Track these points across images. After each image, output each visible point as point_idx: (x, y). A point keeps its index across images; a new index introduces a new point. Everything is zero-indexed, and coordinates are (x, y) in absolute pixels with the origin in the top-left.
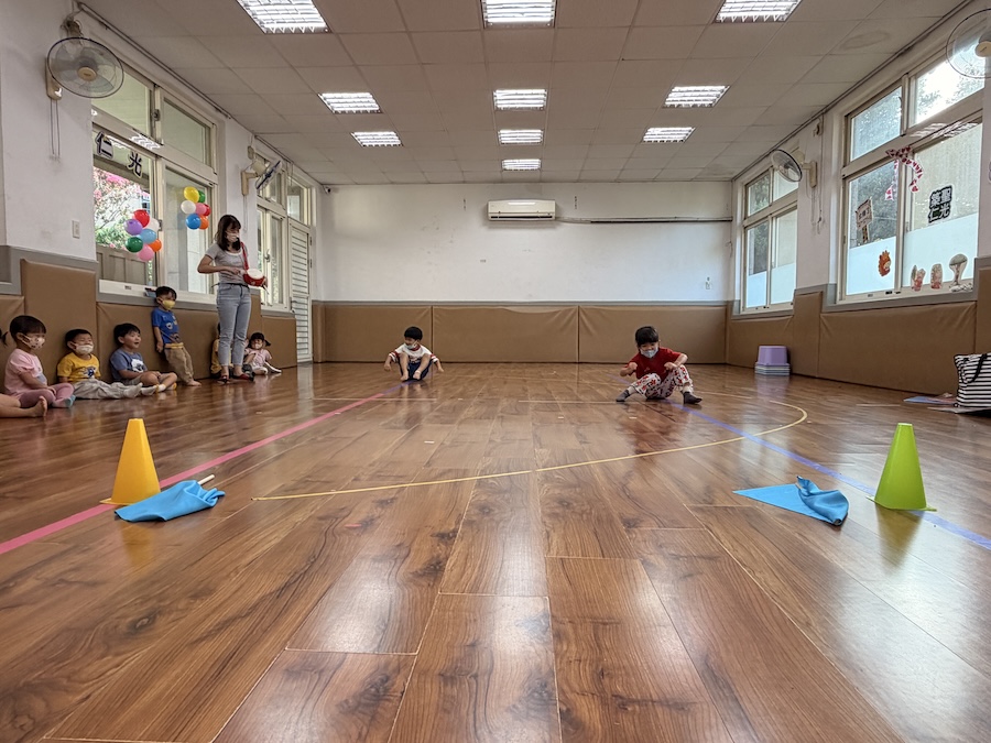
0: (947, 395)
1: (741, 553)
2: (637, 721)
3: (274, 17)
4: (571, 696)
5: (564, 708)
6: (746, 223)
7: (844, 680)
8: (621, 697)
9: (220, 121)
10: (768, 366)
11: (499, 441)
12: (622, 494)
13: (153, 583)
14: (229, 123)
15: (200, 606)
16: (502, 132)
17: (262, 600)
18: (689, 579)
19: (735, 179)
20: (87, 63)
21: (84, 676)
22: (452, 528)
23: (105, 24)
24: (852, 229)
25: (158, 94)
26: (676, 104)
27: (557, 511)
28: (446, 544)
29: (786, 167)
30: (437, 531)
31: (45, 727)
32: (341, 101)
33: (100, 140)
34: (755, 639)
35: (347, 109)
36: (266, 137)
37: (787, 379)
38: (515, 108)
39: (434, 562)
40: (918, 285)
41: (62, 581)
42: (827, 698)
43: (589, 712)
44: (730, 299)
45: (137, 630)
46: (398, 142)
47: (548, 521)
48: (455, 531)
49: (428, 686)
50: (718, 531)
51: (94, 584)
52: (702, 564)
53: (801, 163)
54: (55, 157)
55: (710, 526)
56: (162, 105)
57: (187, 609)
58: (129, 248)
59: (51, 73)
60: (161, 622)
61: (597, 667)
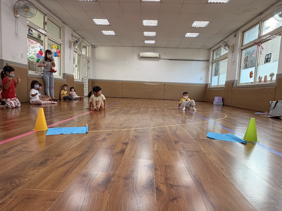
0: (266, 112)
1: (206, 151)
2: (176, 190)
4: (158, 184)
5: (157, 187)
6: (213, 62)
7: (231, 183)
8: (172, 185)
9: (64, 26)
10: (217, 102)
11: (141, 119)
12: (174, 135)
13: (46, 152)
14: (67, 28)
15: (59, 158)
16: (144, 32)
17: (76, 157)
18: (191, 157)
19: (210, 49)
20: (26, 7)
21: (28, 174)
22: (127, 141)
24: (243, 64)
25: (46, 17)
26: (195, 26)
27: (156, 138)
28: (126, 145)
29: (225, 46)
30: (123, 142)
31: (19, 186)
32: (99, 21)
33: (29, 30)
34: (208, 172)
35: (100, 24)
36: (77, 31)
37: (222, 106)
38: (149, 26)
39: (122, 150)
40: (260, 81)
41: (21, 151)
42: (226, 187)
43: (163, 188)
44: (207, 83)
45: (42, 164)
46: (114, 34)
47: (153, 141)
49: (121, 180)
50: (200, 145)
51: (30, 152)
52: (195, 153)
53: (229, 45)
54: (16, 34)
55: (198, 143)
56: (47, 21)
57: (55, 159)
58: (37, 61)
59: (16, 10)
60: (49, 162)
61: (166, 177)
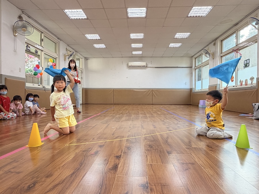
0: (250, 114)
1: (201, 162)
3: (73, 15)
6: (196, 68)
9: (59, 42)
10: (202, 105)
11: (132, 127)
12: (166, 144)
13: (36, 172)
14: (61, 42)
15: (49, 180)
16: (132, 44)
17: (66, 178)
18: (187, 171)
19: (192, 57)
20: (24, 27)
23: (29, 17)
25: (43, 34)
26: (177, 37)
27: (149, 149)
28: (118, 159)
29: (206, 54)
30: (116, 155)
32: (90, 36)
33: (27, 47)
35: (92, 39)
36: (70, 46)
38: (135, 38)
39: (115, 165)
40: (241, 85)
41: (10, 172)
44: (192, 88)
45: (30, 188)
46: (105, 47)
47: (146, 152)
48: (121, 155)
50: (194, 155)
51: (19, 173)
52: (190, 165)
53: (210, 52)
54: (15, 51)
55: (191, 153)
56: (44, 38)
57: (45, 181)
58: (34, 75)
59: (14, 29)
60: (37, 185)
